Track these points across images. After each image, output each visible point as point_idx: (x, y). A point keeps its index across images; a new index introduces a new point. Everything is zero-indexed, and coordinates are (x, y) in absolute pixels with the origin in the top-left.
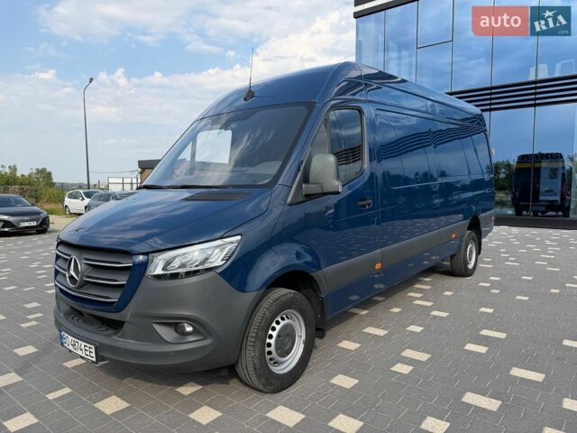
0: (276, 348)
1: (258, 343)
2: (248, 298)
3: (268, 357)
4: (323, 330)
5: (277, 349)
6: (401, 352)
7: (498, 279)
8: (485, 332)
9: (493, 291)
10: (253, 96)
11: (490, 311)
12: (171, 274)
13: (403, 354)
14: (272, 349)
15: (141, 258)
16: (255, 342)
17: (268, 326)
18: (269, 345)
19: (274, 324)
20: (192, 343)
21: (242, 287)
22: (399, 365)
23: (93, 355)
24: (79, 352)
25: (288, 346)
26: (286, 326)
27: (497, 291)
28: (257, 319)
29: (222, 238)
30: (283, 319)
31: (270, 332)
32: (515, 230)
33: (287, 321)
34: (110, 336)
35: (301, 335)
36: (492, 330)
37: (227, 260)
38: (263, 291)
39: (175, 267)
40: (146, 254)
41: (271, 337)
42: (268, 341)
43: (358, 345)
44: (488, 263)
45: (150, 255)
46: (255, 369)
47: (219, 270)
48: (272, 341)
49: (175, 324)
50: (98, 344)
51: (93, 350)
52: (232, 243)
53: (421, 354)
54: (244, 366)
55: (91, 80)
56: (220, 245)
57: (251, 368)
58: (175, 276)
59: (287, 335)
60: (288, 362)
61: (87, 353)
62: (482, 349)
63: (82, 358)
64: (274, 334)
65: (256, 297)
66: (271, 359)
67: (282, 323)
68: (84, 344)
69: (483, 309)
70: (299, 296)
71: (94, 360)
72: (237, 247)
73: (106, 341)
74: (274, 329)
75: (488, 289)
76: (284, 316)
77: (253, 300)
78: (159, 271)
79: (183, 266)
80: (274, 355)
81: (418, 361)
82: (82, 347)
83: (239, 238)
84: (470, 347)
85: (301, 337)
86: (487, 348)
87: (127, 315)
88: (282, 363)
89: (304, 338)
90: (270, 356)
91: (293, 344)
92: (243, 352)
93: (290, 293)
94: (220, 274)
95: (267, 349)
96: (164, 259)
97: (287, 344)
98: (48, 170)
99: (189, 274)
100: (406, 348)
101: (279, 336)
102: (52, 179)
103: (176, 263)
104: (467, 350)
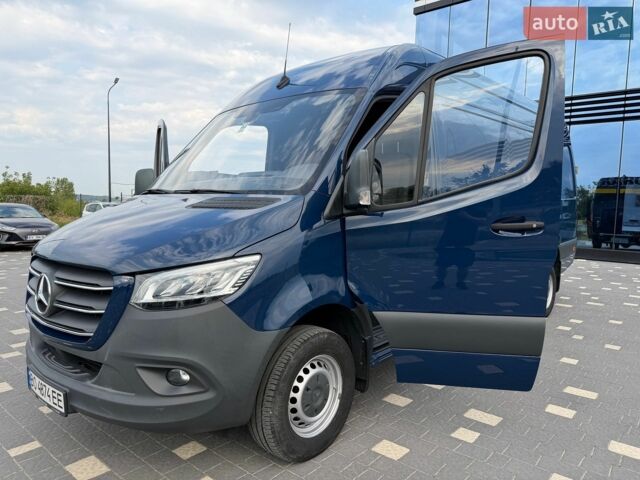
0: (303, 404)
1: (279, 398)
2: (267, 338)
3: (292, 416)
4: (365, 381)
5: (305, 405)
6: (465, 412)
7: (580, 322)
8: (569, 390)
9: (575, 337)
10: (288, 84)
11: (574, 362)
12: (166, 303)
13: (467, 415)
14: (298, 405)
15: (126, 279)
16: (273, 397)
17: (293, 375)
18: (294, 400)
19: (301, 373)
20: (188, 396)
21: (259, 324)
22: (461, 430)
23: (62, 404)
24: (47, 399)
25: (319, 402)
26: (317, 377)
27: (581, 338)
28: (279, 367)
29: (233, 257)
30: (313, 366)
31: (296, 383)
32: (595, 264)
33: (318, 369)
34: (82, 379)
35: (336, 387)
36: (578, 387)
37: (240, 287)
38: (287, 329)
39: (170, 293)
40: (133, 274)
41: (296, 390)
42: (292, 395)
43: (409, 401)
44: (566, 302)
45: (138, 277)
46: (273, 432)
47: (228, 301)
48: (298, 396)
49: (165, 370)
50: (68, 391)
51: (62, 398)
52: (248, 264)
53: (489, 415)
54: (260, 429)
55: (116, 81)
56: (232, 267)
57: (268, 431)
58: (170, 306)
59: (319, 388)
60: (318, 423)
61: (56, 401)
62: (568, 413)
63: (50, 406)
64: (301, 386)
65: (278, 336)
66: (296, 419)
67: (312, 372)
68: (52, 389)
69: (565, 360)
70: (336, 337)
71: (63, 411)
72: (254, 270)
73: (78, 387)
74: (300, 379)
75: (568, 335)
76: (315, 363)
77: (274, 341)
78: (148, 298)
79: (182, 292)
80: (300, 413)
81: (485, 425)
82: (50, 393)
83: (257, 257)
84: (552, 409)
85: (336, 390)
86: (575, 412)
87: (104, 354)
88: (309, 424)
89: (340, 391)
90: (294, 415)
91: (326, 400)
92: (259, 410)
93: (324, 333)
94: (229, 305)
95: (291, 406)
96: (157, 282)
97: (317, 399)
98: (69, 180)
99: (189, 303)
100: (470, 407)
101: (307, 389)
102: (73, 190)
103: (172, 289)
104: (548, 413)
